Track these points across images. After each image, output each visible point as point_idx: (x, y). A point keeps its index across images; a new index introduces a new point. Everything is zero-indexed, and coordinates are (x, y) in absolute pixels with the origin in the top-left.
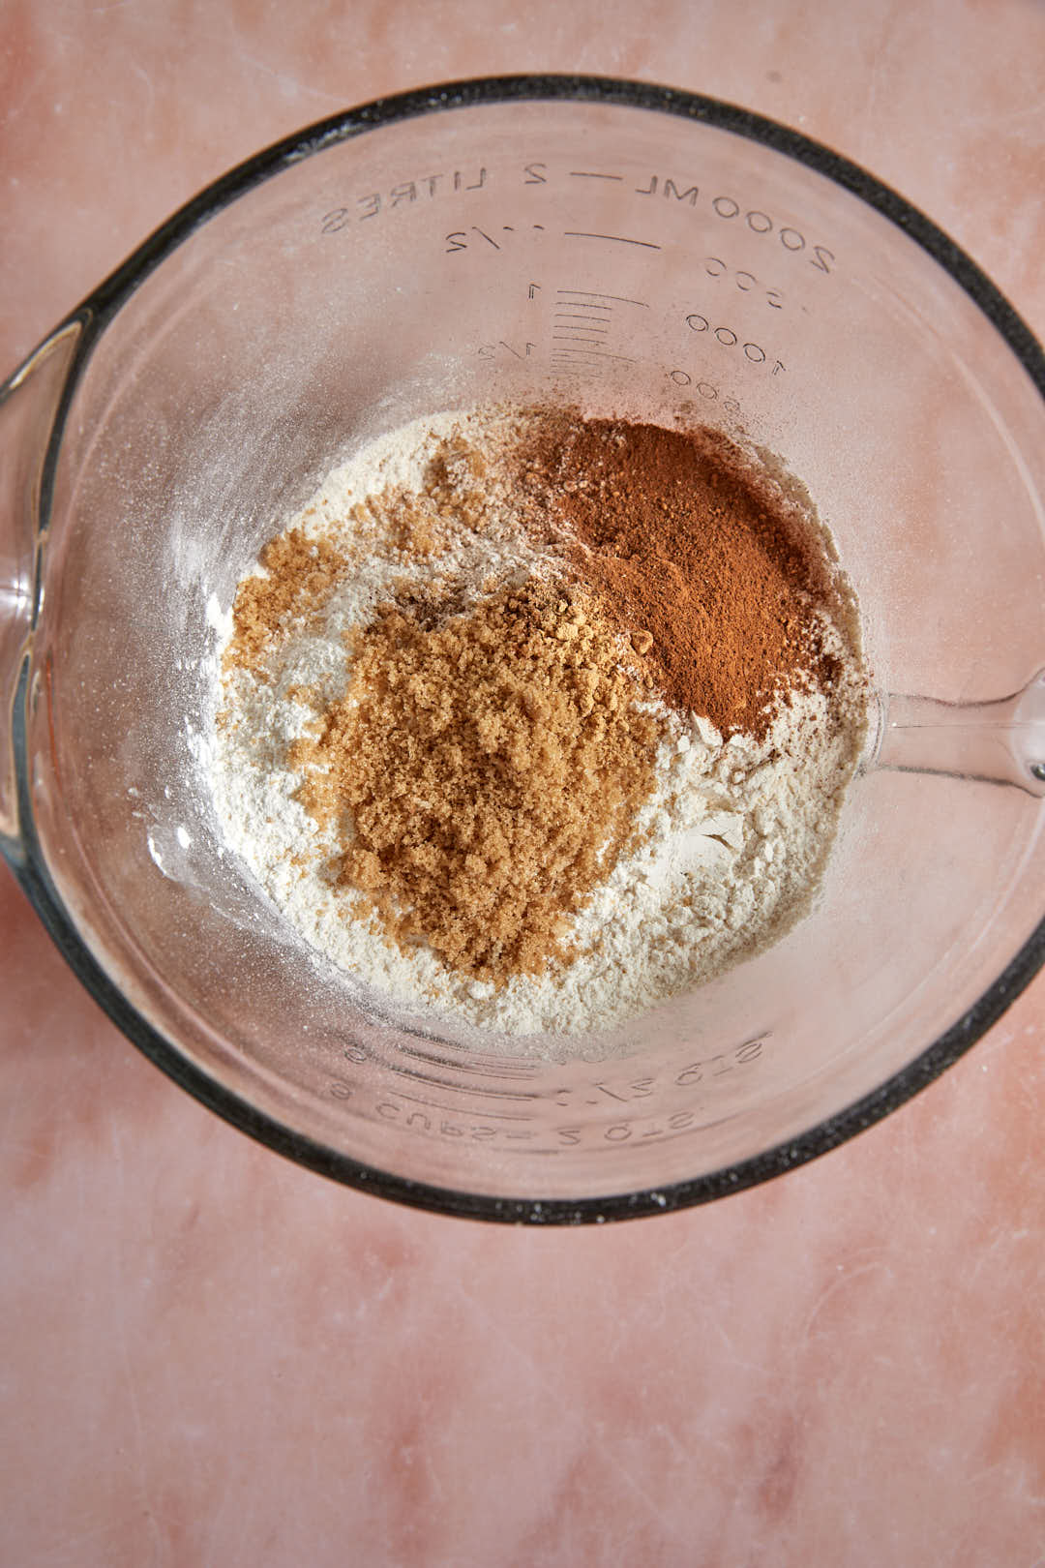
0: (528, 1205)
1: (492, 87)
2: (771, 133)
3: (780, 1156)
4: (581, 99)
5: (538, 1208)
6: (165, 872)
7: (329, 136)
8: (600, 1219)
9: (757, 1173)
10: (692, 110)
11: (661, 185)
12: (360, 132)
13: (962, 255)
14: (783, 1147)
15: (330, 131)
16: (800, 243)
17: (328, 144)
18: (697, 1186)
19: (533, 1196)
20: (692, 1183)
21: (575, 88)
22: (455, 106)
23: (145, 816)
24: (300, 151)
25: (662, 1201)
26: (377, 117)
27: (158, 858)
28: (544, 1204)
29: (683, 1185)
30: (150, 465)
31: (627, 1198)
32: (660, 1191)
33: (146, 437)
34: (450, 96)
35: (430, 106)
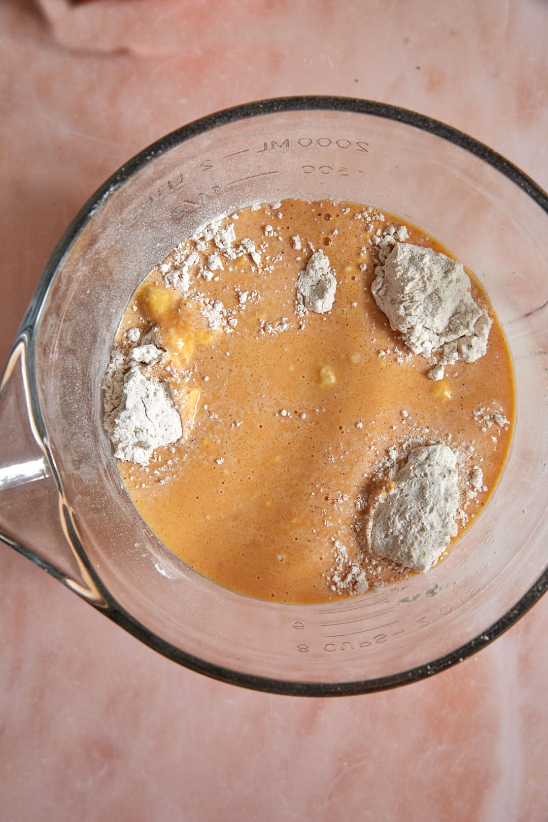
0: (424, 668)
1: (174, 138)
2: (318, 103)
3: (534, 592)
4: (219, 126)
5: (429, 667)
6: (169, 577)
7: (105, 196)
8: (461, 660)
9: (526, 605)
10: (275, 108)
11: (269, 145)
12: (119, 187)
13: (435, 122)
14: (533, 587)
15: (105, 193)
16: (349, 144)
17: (106, 200)
18: (500, 624)
19: (424, 662)
20: (497, 623)
21: (214, 122)
22: (160, 155)
23: (147, 554)
24: (94, 209)
25: (487, 638)
26: (124, 177)
27: (163, 572)
28: (431, 664)
29: (494, 626)
30: (77, 385)
31: (470, 643)
32: (484, 634)
33: (71, 373)
34: (156, 152)
35: (148, 160)
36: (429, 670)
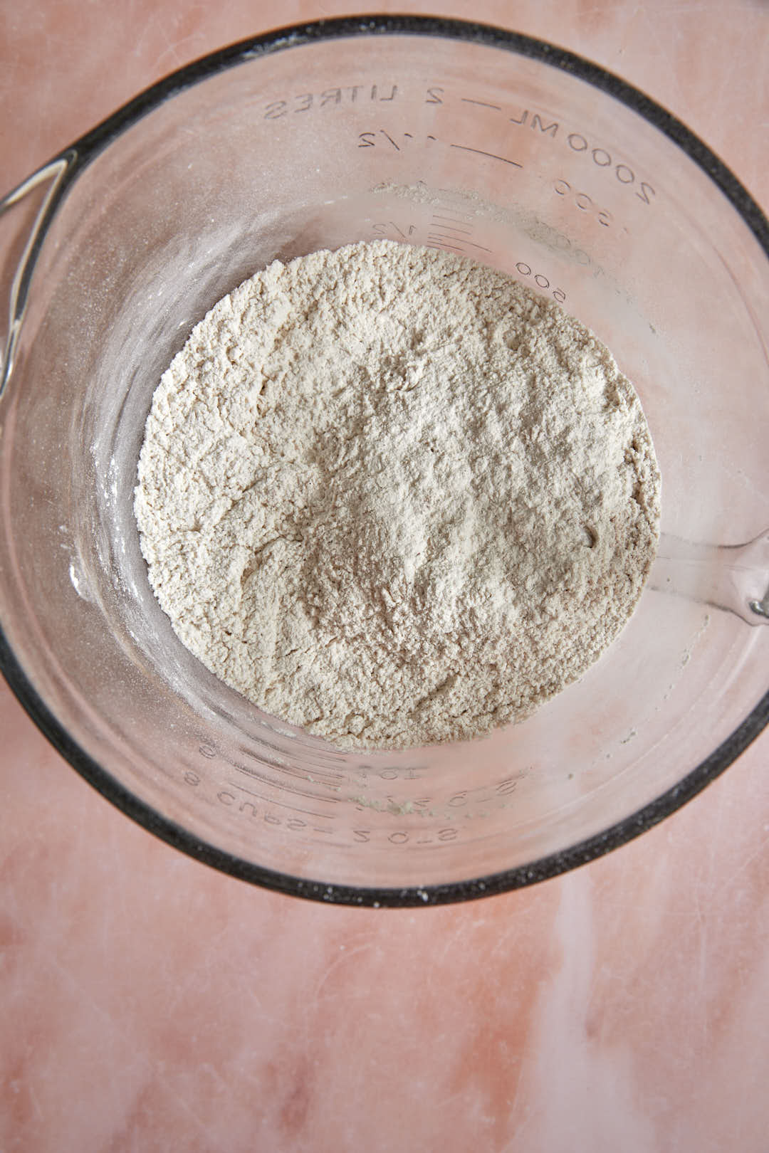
0: (323, 887)
1: (411, 23)
2: (621, 89)
3: (520, 874)
4: (478, 42)
5: (330, 890)
6: (80, 593)
7: (279, 43)
8: (377, 905)
9: (500, 885)
10: (563, 63)
11: (530, 119)
12: (304, 43)
13: (754, 205)
14: (523, 868)
15: (280, 38)
16: (630, 179)
17: (278, 49)
18: (453, 890)
19: (328, 880)
20: (450, 887)
21: (475, 33)
22: (380, 33)
23: (70, 548)
24: (255, 50)
25: (425, 897)
26: (318, 33)
27: (76, 582)
28: (335, 888)
29: (443, 887)
30: (108, 280)
31: (400, 891)
32: (425, 890)
33: (107, 258)
34: (377, 25)
35: (361, 31)
36: (327, 893)
